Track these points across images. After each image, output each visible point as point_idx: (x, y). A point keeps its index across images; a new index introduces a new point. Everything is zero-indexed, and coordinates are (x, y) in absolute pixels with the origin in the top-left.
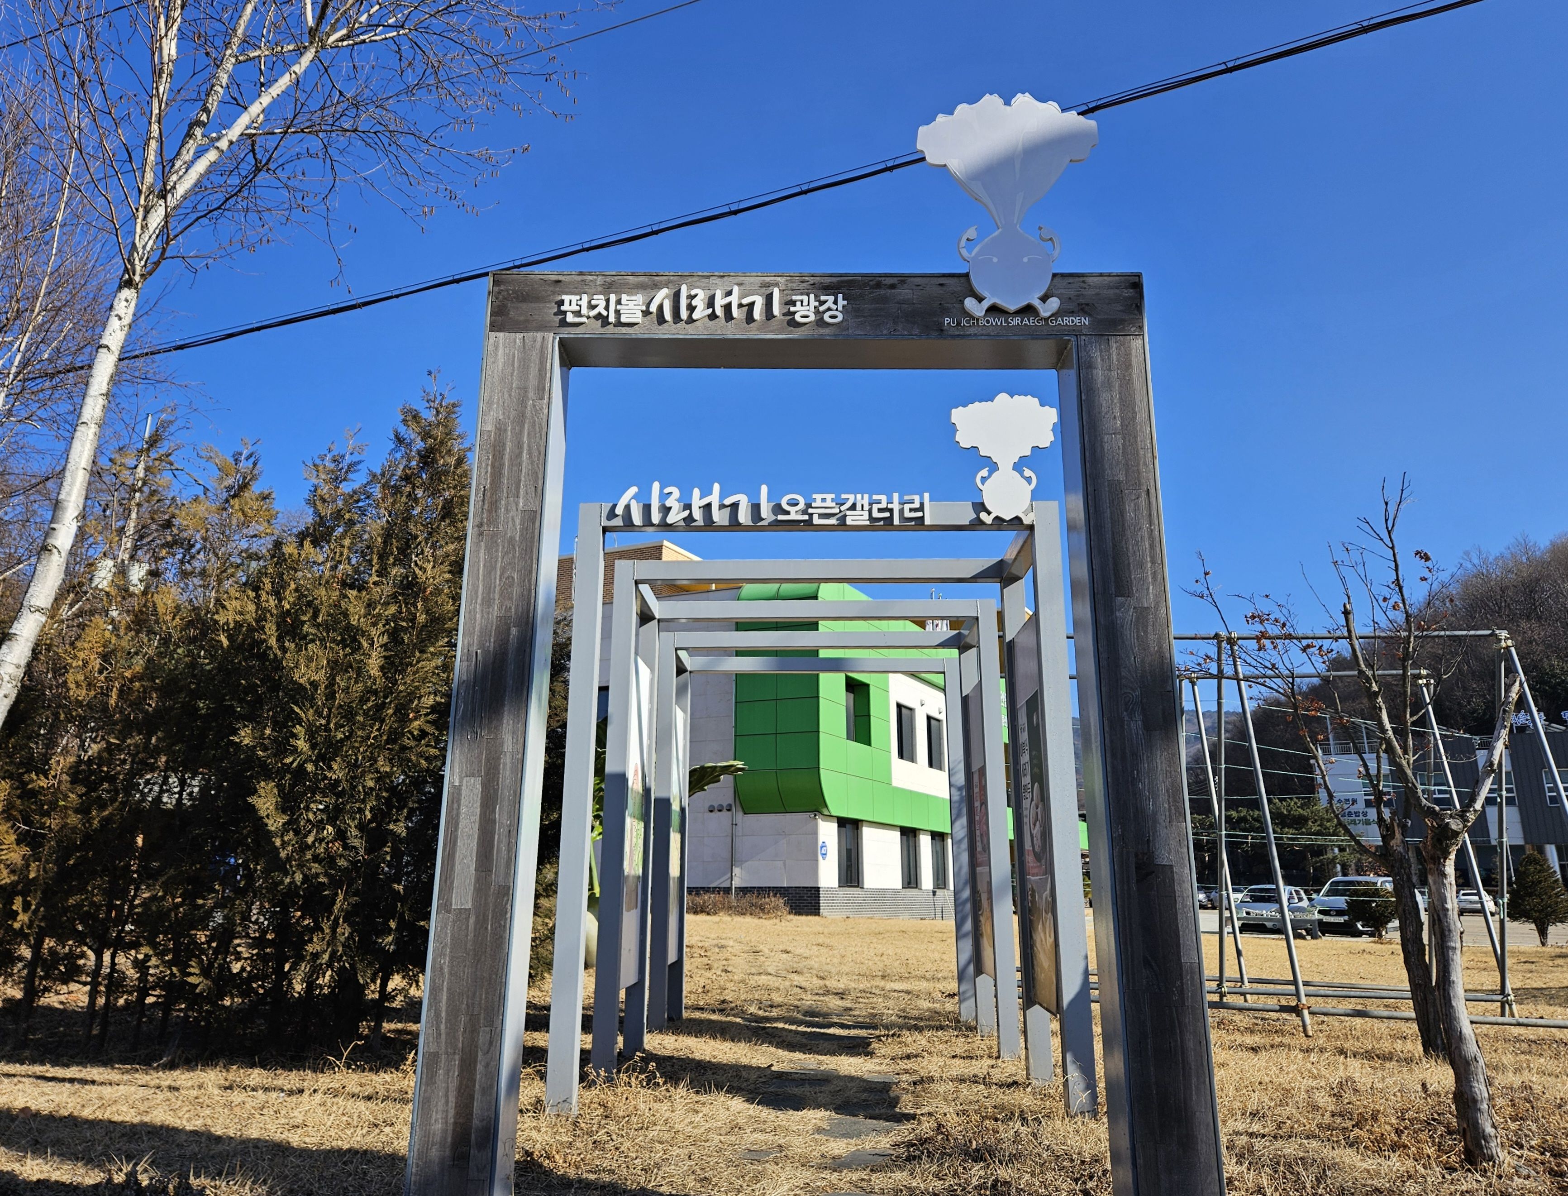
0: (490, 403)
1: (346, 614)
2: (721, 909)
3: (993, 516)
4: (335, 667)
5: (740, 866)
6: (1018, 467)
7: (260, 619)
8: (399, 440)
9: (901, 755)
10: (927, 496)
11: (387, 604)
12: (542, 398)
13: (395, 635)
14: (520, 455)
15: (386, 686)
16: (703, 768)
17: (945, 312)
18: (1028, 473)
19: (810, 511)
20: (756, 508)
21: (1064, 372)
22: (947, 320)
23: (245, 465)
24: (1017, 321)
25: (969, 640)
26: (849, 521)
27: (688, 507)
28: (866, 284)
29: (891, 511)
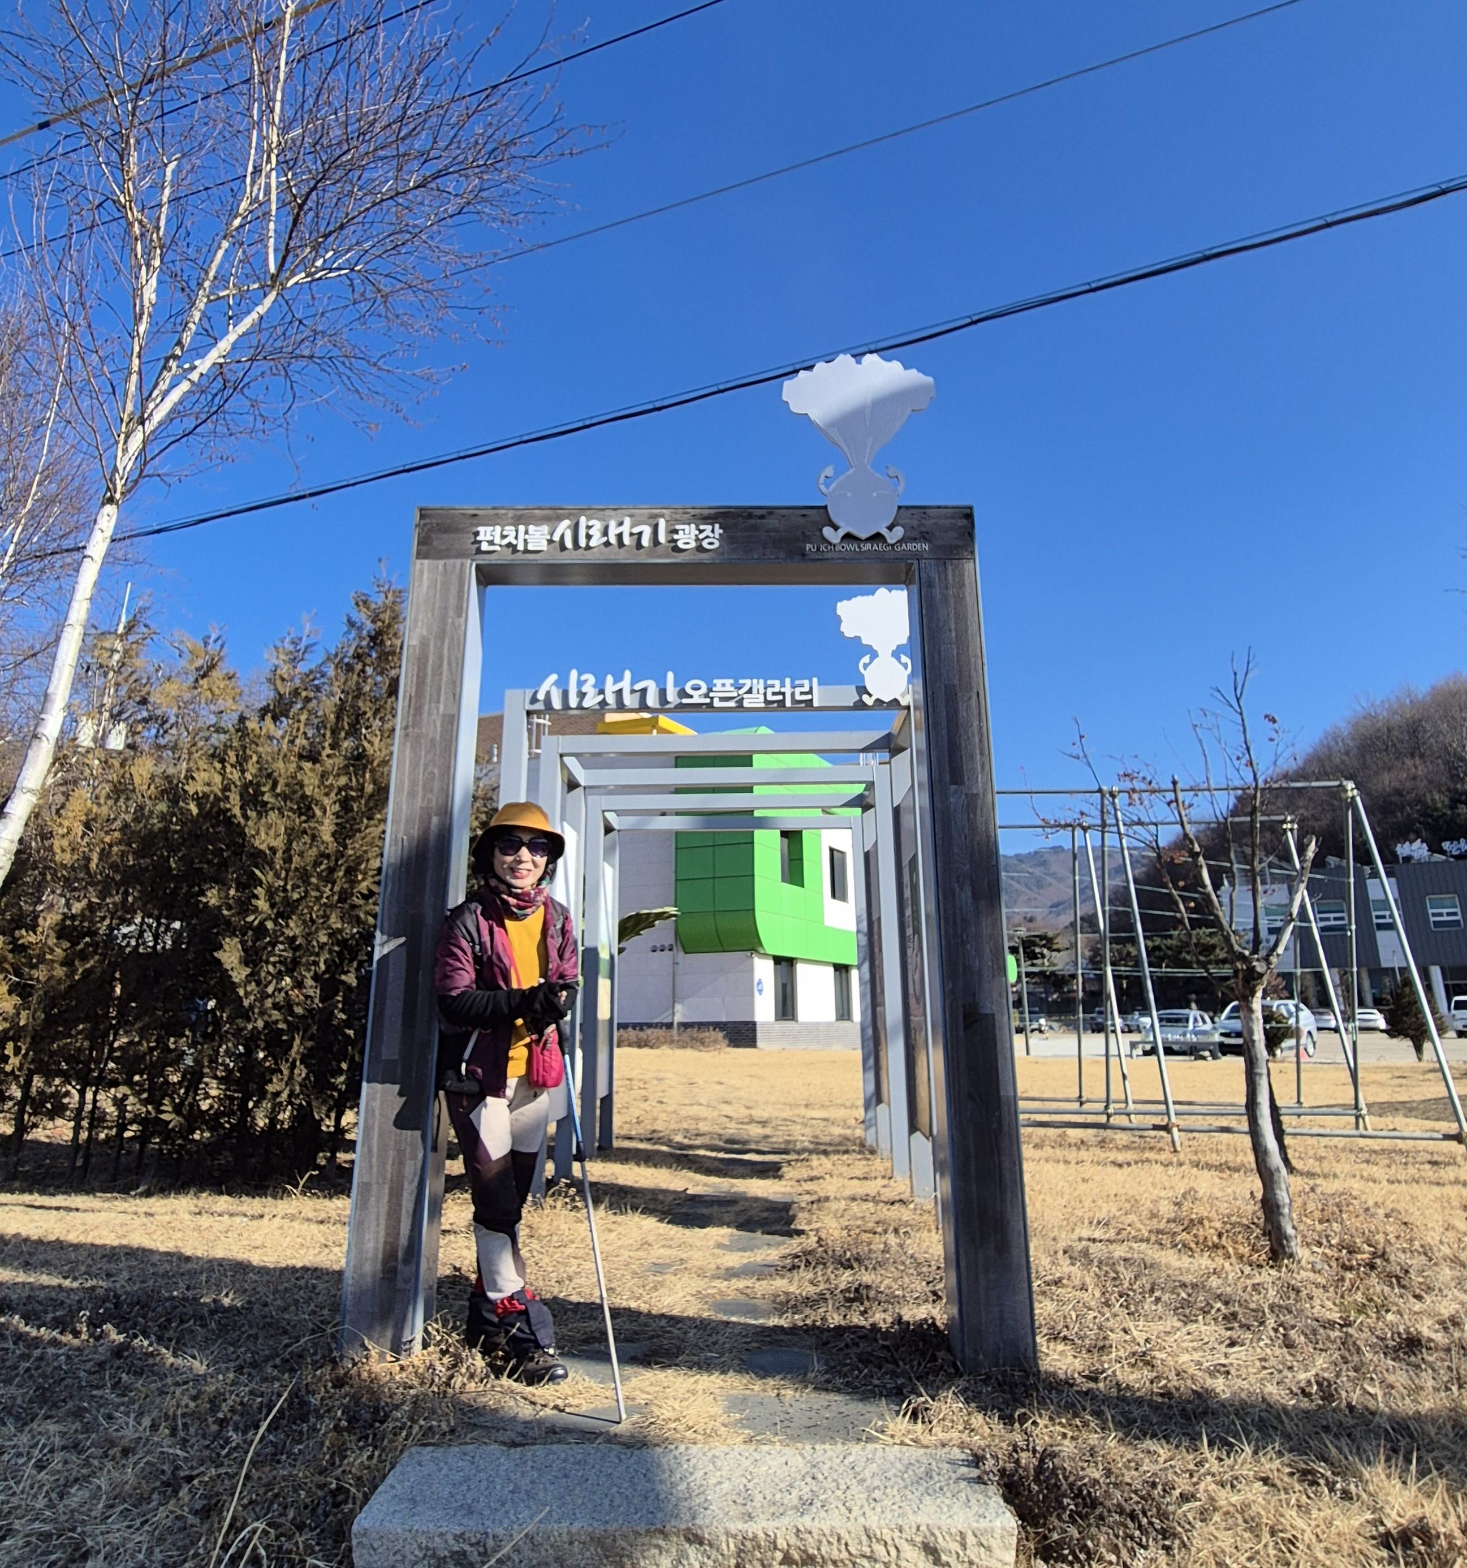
0: (416, 621)
1: (301, 785)
2: (664, 1043)
3: (874, 698)
4: (292, 834)
5: (682, 1003)
7: (226, 789)
8: (351, 624)
9: (834, 895)
10: (815, 680)
11: (338, 775)
12: (460, 616)
13: (345, 804)
14: (441, 666)
15: (338, 851)
16: (638, 915)
17: (807, 539)
18: (904, 659)
19: (711, 694)
20: (663, 693)
21: (911, 587)
22: (808, 546)
23: (213, 648)
24: (868, 546)
25: (869, 800)
26: (746, 704)
27: (602, 692)
28: (739, 515)
29: (783, 694)
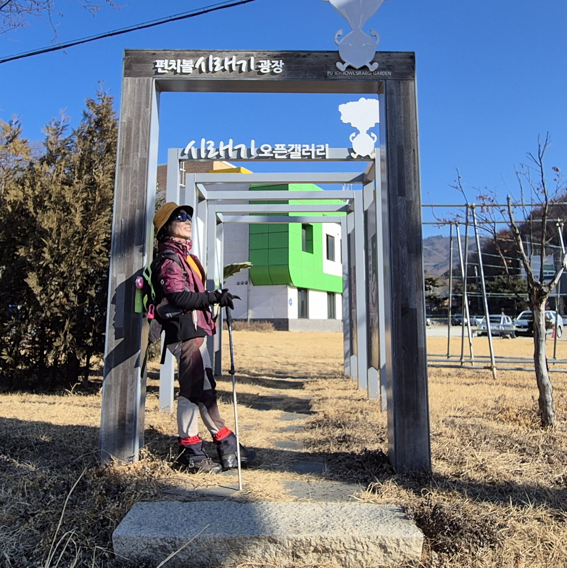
0: (125, 110)
1: (64, 198)
2: (243, 329)
3: (357, 155)
4: (60, 221)
5: (252, 309)
6: (369, 132)
7: (25, 199)
8: (86, 115)
9: (328, 258)
10: (327, 145)
11: (82, 192)
12: (148, 107)
13: (86, 207)
14: (139, 132)
15: (84, 230)
16: (232, 266)
17: (328, 69)
18: (373, 135)
19: (274, 152)
20: (249, 151)
21: (380, 95)
22: (328, 72)
23: (15, 127)
24: (359, 73)
25: (351, 208)
26: (292, 157)
27: (218, 150)
28: (293, 55)
29: (311, 152)
